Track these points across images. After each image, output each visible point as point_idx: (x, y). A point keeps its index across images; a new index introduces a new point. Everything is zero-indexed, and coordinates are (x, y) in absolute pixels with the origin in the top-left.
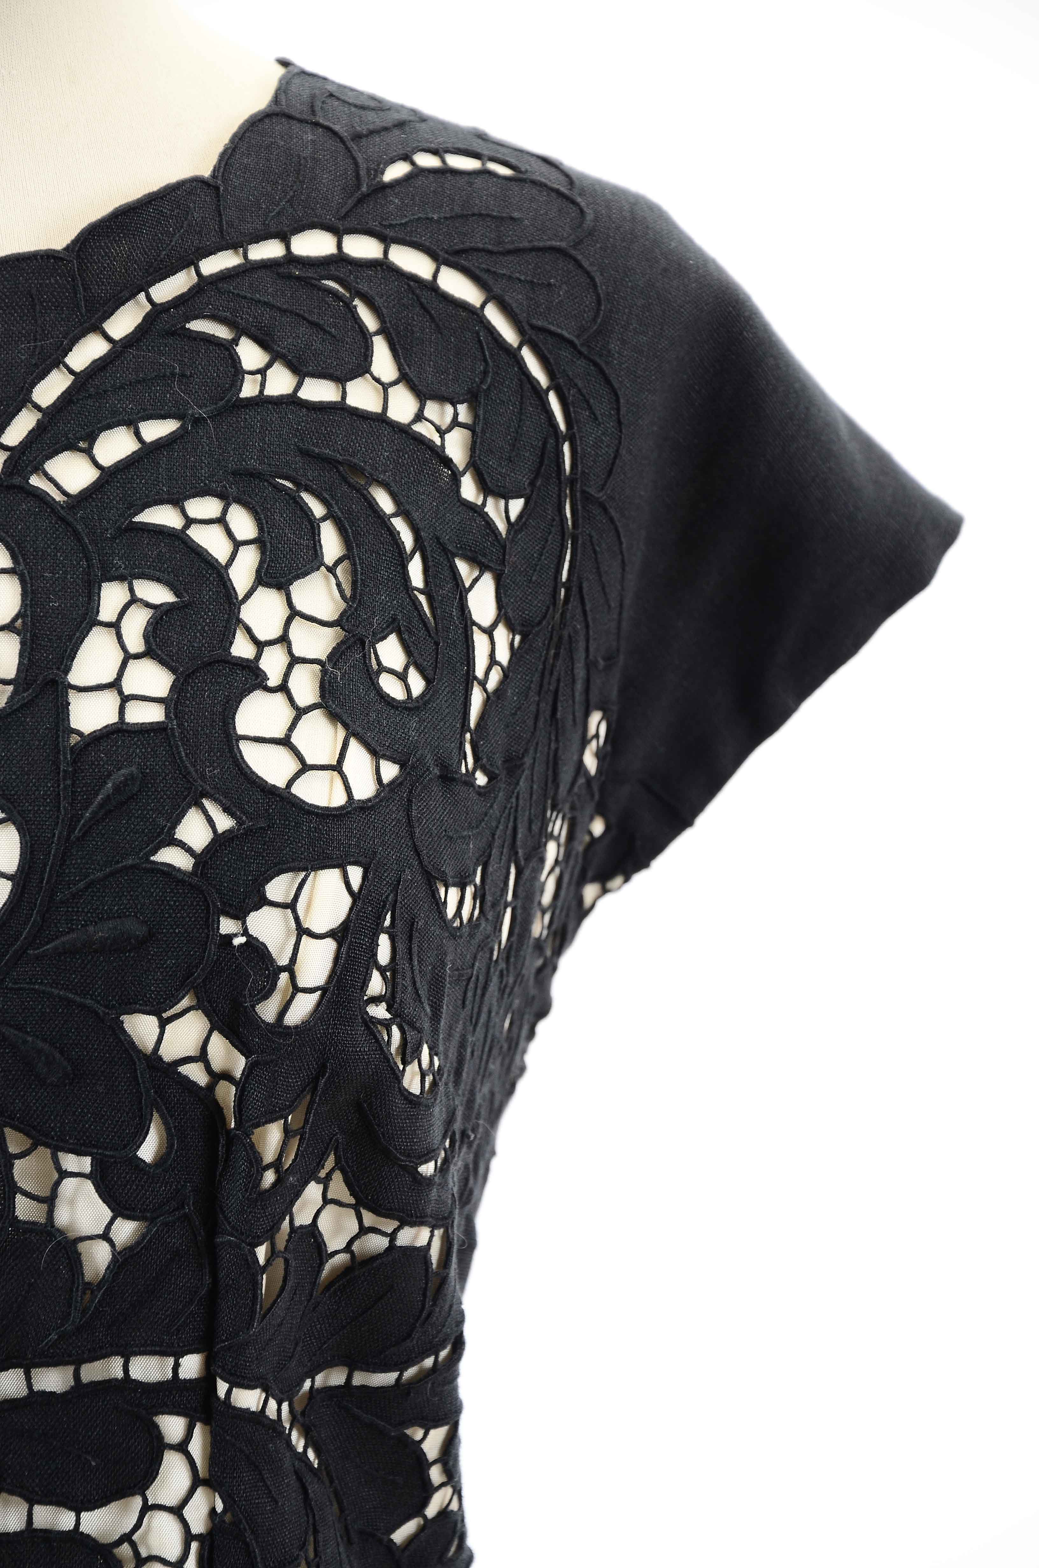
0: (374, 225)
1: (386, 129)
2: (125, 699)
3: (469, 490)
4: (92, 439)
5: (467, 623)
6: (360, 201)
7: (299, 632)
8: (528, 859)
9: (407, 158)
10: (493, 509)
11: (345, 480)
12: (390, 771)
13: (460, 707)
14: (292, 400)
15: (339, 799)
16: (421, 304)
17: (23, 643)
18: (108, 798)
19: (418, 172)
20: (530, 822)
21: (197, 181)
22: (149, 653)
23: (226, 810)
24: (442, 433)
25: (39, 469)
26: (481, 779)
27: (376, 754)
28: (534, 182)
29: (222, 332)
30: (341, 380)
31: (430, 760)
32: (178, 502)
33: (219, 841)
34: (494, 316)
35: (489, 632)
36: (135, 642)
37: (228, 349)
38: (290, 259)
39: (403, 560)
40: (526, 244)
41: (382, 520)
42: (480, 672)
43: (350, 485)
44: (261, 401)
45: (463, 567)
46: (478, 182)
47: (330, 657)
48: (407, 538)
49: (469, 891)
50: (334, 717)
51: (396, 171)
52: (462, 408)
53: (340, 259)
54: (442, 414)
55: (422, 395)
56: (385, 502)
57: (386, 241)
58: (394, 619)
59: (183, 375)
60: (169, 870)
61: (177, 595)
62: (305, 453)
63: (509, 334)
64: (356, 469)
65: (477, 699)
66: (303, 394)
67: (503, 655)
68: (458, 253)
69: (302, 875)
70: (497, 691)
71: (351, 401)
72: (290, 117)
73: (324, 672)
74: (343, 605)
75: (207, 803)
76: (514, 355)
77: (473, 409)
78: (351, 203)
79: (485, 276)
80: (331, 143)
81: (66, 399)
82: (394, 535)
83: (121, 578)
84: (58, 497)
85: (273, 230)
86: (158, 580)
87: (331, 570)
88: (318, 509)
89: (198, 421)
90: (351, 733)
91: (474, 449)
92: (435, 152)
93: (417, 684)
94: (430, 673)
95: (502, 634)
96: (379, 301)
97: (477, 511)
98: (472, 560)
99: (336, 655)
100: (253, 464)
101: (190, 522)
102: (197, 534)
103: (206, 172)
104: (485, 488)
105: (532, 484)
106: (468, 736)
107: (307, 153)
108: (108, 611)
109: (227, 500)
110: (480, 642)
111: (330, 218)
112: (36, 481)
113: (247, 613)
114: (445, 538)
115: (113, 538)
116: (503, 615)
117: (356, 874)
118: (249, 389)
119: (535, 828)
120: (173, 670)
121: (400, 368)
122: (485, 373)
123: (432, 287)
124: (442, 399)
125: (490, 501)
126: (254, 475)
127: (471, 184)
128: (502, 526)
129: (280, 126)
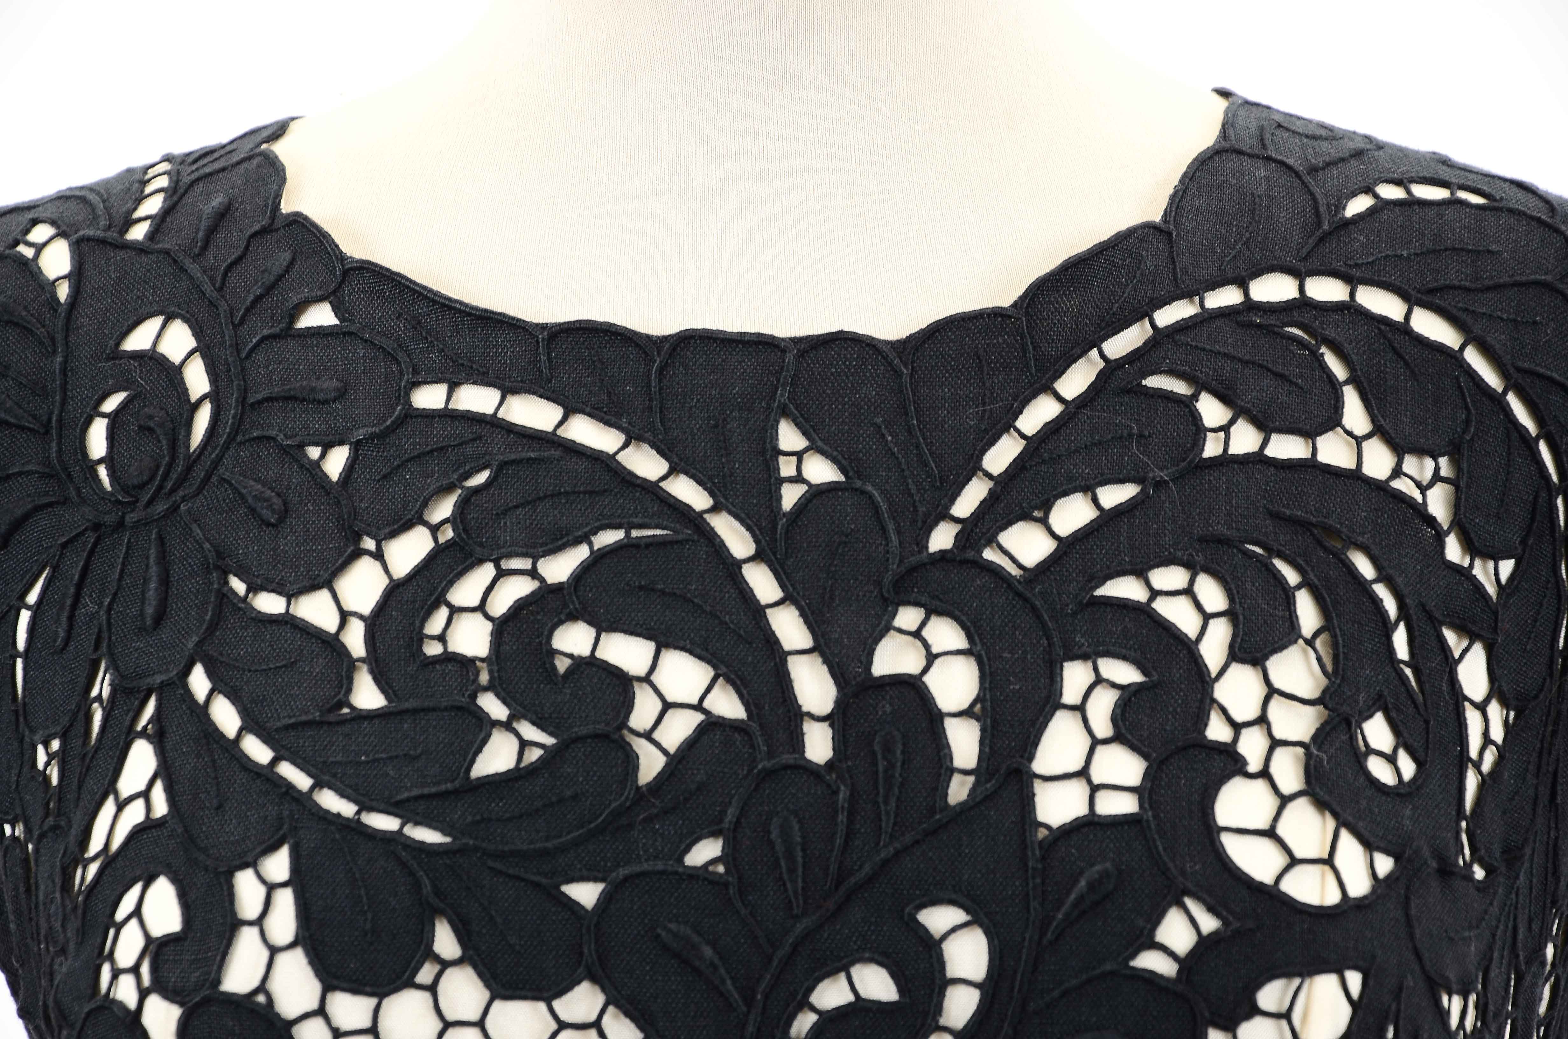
0: (1339, 265)
1: (1342, 160)
2: (1095, 789)
3: (1453, 551)
4: (1047, 507)
5: (1458, 697)
6: (1321, 240)
7: (1278, 711)
8: (1528, 963)
9: (1368, 190)
10: (1482, 572)
11: (1319, 543)
12: (1384, 864)
13: (1454, 792)
14: (1258, 459)
15: (1332, 898)
16: (1394, 349)
17: (983, 730)
18: (1081, 898)
19: (1382, 205)
20: (1530, 921)
21: (1148, 226)
22: (1118, 738)
23: (1211, 909)
24: (1423, 489)
25: (992, 541)
26: (1479, 873)
27: (1369, 846)
28: (1511, 211)
29: (1180, 387)
30: (1310, 434)
31: (1426, 852)
32: (1141, 573)
33: (1204, 943)
34: (1473, 358)
35: (1481, 707)
36: (1103, 727)
37: (1187, 405)
38: (1249, 305)
39: (1388, 629)
40: (1506, 279)
41: (1362, 586)
42: (1474, 753)
43: (1325, 549)
44: (1225, 460)
45: (1450, 636)
46: (1449, 212)
47: (1315, 738)
48: (1390, 606)
49: (1473, 998)
50: (1321, 805)
51: (1358, 205)
52: (1443, 461)
53: (1303, 303)
54: (1422, 468)
55: (1399, 449)
56: (1365, 567)
57: (1352, 282)
58: (1380, 696)
59: (1141, 436)
60: (1150, 977)
61: (1145, 673)
62: (1276, 516)
63: (1491, 378)
64: (1329, 530)
65: (1472, 782)
66: (1271, 451)
67: (1497, 734)
68: (1431, 291)
69: (1297, 981)
70: (1492, 773)
71: (1324, 457)
72: (1240, 152)
73: (1308, 755)
74: (1324, 681)
75: (1189, 903)
76: (1498, 402)
77: (1455, 463)
78: (1312, 242)
79: (1463, 316)
80: (1285, 179)
81: (1018, 465)
82: (1377, 602)
83: (1084, 657)
84: (1014, 571)
85: (1230, 275)
86: (1124, 658)
87: (1310, 643)
88: (1292, 577)
89: (1159, 485)
90: (1342, 823)
91: (1457, 506)
92: (1398, 183)
93: (1408, 767)
94: (1421, 754)
95: (1495, 710)
96: (1347, 348)
97: (1465, 573)
98: (1461, 629)
99: (1321, 736)
100: (1220, 529)
101: (1155, 594)
102: (1163, 607)
103: (1156, 216)
104: (1470, 547)
105: (1523, 542)
106: (1464, 824)
107: (1261, 190)
108: (1071, 694)
109: (1194, 568)
110: (1473, 719)
111: (1290, 260)
112: (989, 554)
113: (1222, 692)
114: (1431, 605)
115: (1074, 614)
116: (1496, 690)
117: (1354, 980)
118: (1212, 448)
119: (1535, 927)
120: (1145, 756)
121: (1373, 420)
122: (1467, 422)
123: (1404, 329)
124: (1420, 452)
125: (1478, 563)
126: (1221, 541)
127: (1441, 216)
128: (1491, 590)
129: (1231, 163)
